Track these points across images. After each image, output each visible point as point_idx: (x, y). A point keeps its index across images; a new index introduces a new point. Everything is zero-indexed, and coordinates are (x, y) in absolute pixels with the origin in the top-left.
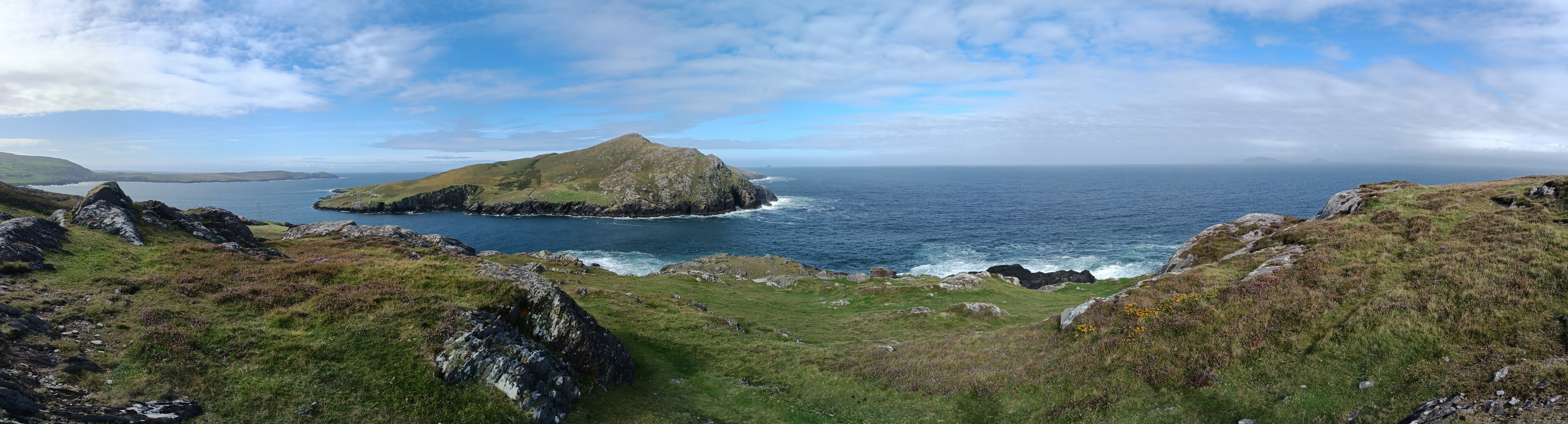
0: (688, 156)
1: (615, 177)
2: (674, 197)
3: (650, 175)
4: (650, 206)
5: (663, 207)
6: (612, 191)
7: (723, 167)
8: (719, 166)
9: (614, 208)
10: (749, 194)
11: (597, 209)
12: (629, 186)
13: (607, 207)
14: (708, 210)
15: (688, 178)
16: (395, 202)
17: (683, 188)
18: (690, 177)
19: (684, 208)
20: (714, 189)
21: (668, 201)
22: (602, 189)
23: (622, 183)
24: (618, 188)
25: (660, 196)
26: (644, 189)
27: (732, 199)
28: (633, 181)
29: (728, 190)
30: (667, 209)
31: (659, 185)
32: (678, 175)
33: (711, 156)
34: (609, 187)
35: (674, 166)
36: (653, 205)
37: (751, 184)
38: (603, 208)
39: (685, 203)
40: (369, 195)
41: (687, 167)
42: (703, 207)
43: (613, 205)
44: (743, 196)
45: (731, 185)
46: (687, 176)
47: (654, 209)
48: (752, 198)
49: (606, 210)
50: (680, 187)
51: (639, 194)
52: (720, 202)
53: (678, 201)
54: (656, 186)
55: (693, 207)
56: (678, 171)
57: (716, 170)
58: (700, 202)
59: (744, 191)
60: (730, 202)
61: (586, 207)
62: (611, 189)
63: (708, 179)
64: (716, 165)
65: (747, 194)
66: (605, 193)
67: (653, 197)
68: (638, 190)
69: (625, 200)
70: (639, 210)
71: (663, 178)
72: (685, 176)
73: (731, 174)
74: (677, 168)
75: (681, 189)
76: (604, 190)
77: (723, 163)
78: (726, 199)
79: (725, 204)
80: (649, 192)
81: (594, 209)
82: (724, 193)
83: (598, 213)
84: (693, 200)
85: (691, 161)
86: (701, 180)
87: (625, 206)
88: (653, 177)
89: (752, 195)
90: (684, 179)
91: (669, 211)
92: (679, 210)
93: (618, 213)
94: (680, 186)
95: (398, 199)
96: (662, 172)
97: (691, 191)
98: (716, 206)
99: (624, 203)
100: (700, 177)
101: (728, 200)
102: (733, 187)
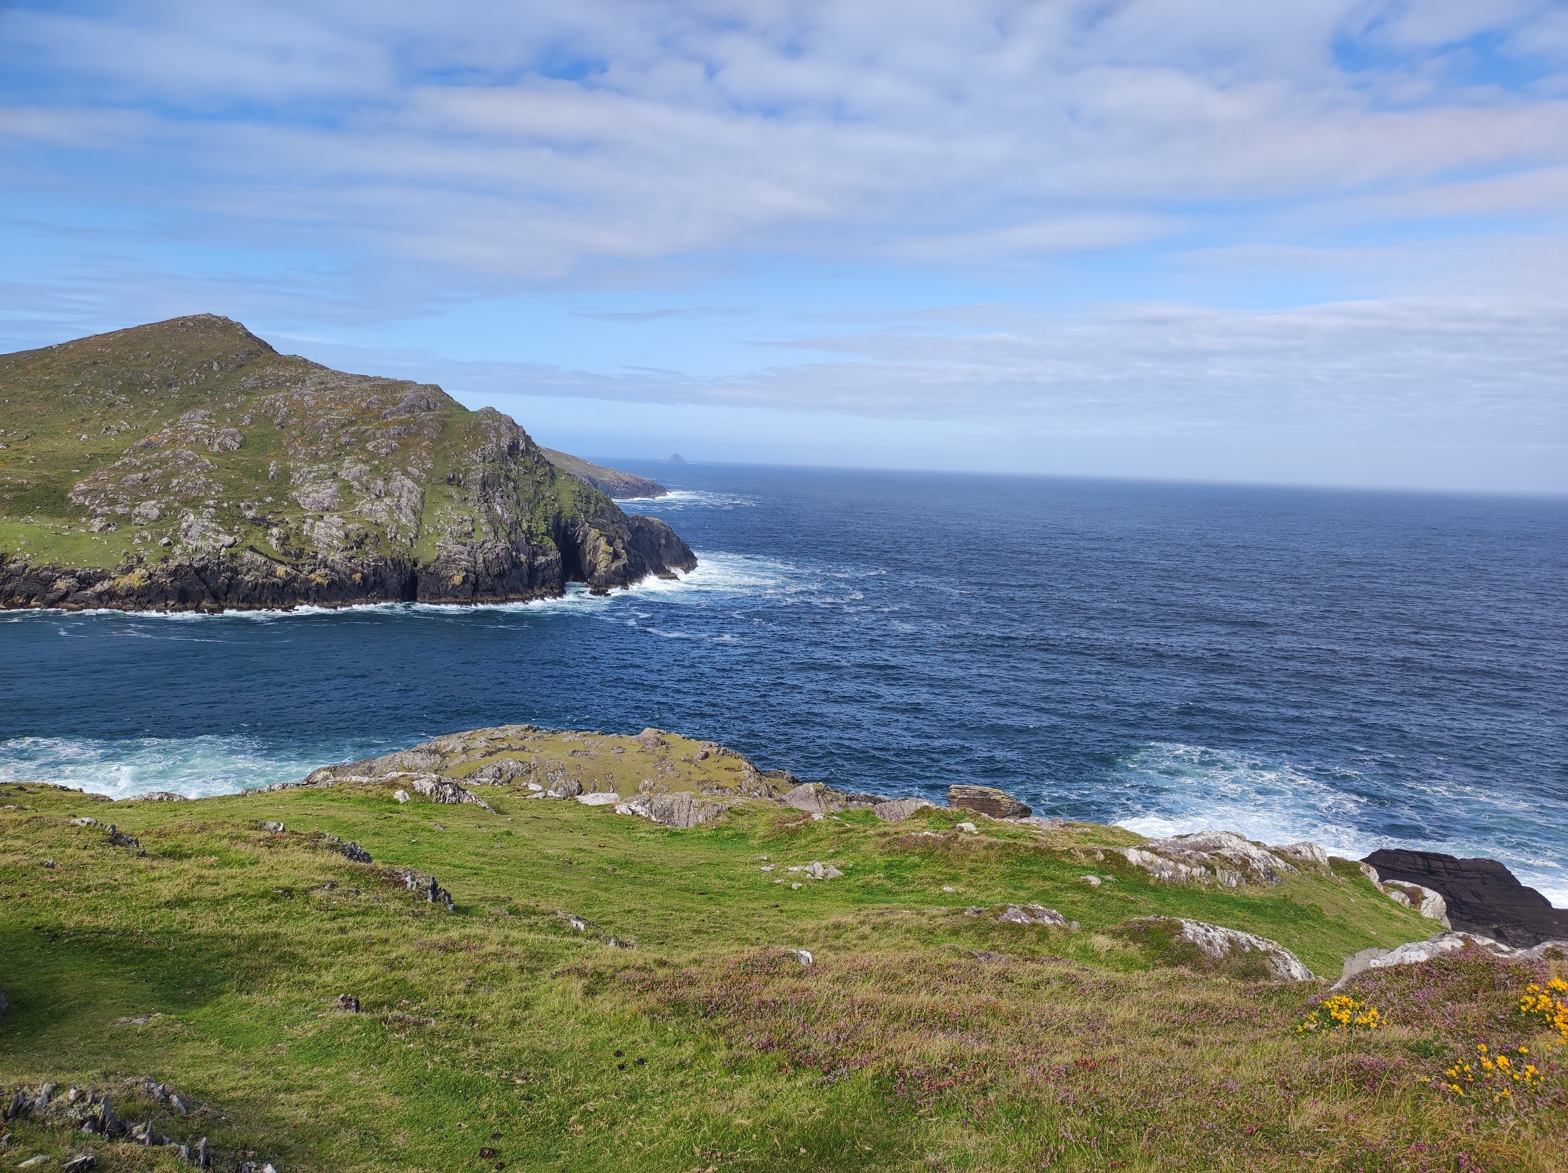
0: (411, 408)
1: (137, 469)
2: (360, 544)
3: (272, 467)
4: (271, 573)
5: (319, 577)
6: (127, 519)
7: (527, 452)
8: (513, 448)
9: (135, 579)
10: (610, 543)
11: (61, 585)
12: (194, 504)
13: (102, 577)
14: (474, 588)
15: (409, 483)
17: (390, 512)
18: (416, 480)
19: (393, 581)
20: (494, 521)
21: (336, 557)
22: (81, 510)
23: (166, 490)
24: (150, 508)
25: (309, 540)
26: (250, 514)
27: (554, 555)
28: (208, 486)
29: (543, 528)
30: (332, 583)
31: (306, 503)
32: (375, 469)
33: (491, 413)
34: (113, 502)
35: (362, 438)
36: (281, 570)
37: (615, 509)
38: (86, 581)
39: (397, 564)
41: (405, 446)
42: (457, 579)
43: (130, 569)
44: (589, 546)
45: (552, 511)
46: (405, 473)
47: (286, 584)
48: (616, 556)
49: (99, 587)
50: (379, 511)
51: (230, 532)
52: (516, 565)
53: (370, 556)
54: (294, 504)
55: (423, 579)
56: (373, 456)
57: (504, 461)
58: (450, 561)
59: (594, 533)
60: (549, 564)
61: (12, 575)
62: (120, 510)
63: (475, 490)
64: (505, 443)
65: (602, 542)
66: (97, 524)
67: (284, 540)
68: (227, 518)
69: (177, 550)
70: (232, 585)
71: (320, 479)
72: (397, 474)
73: (553, 476)
74: (370, 446)
75: (383, 517)
76: (93, 515)
77: (528, 439)
78: (535, 555)
79: (533, 570)
80: (269, 525)
81: (48, 583)
82: (530, 534)
83: (64, 597)
84: (426, 553)
85: (421, 425)
86: (453, 491)
87: (175, 573)
88: (285, 475)
89: (619, 545)
90: (394, 485)
91: (337, 590)
92: (372, 586)
93: (148, 595)
94: (379, 506)
96: (315, 458)
97: (419, 524)
98: (501, 575)
99: (173, 564)
100: (450, 481)
101: (542, 559)
102: (558, 517)
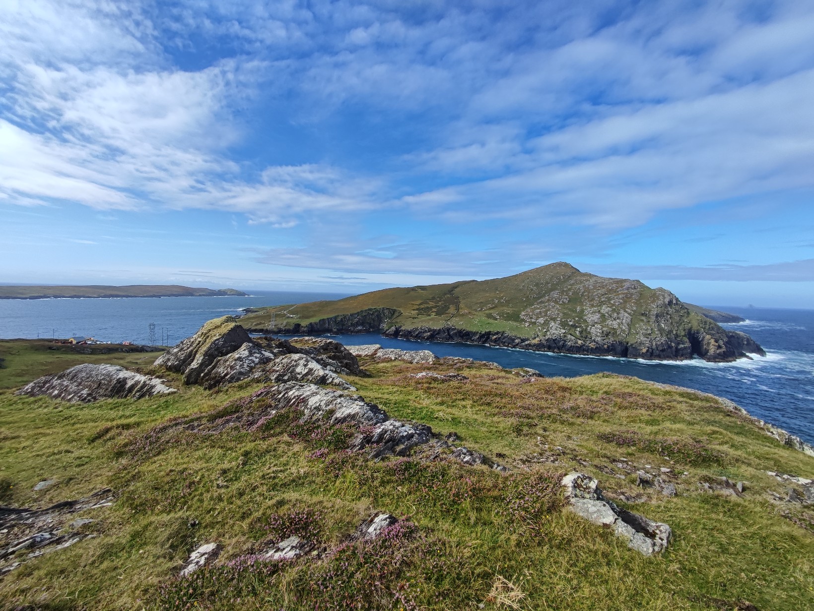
0: (628, 289)
1: (538, 308)
2: (607, 335)
3: (578, 309)
4: (576, 343)
5: (592, 345)
6: (534, 323)
7: (677, 304)
8: (670, 303)
9: (536, 341)
10: (716, 341)
11: (517, 341)
12: (554, 320)
13: (528, 340)
14: (650, 355)
15: (626, 315)
16: (311, 324)
17: (619, 325)
18: (629, 314)
19: (619, 349)
20: (661, 330)
21: (599, 339)
22: (523, 320)
23: (546, 315)
24: (541, 320)
25: (589, 333)
26: (571, 323)
27: (688, 344)
28: (558, 314)
29: (683, 333)
30: (597, 348)
31: (589, 320)
32: (614, 310)
33: (661, 290)
34: (531, 318)
35: (609, 299)
36: (580, 342)
37: (719, 328)
38: (523, 341)
39: (621, 343)
40: (285, 315)
41: (625, 302)
42: (644, 350)
43: (535, 338)
44: (705, 342)
45: (687, 327)
46: (625, 311)
47: (581, 346)
48: (719, 347)
49: (526, 343)
50: (615, 324)
51: (564, 329)
52: (670, 347)
53: (611, 339)
54: (585, 321)
55: (630, 349)
56: (613, 305)
57: (666, 307)
58: (641, 343)
59: (708, 337)
60: (685, 348)
61: (505, 337)
62: (533, 320)
63: (653, 318)
64: (667, 300)
65: (712, 341)
66: (527, 324)
67: (581, 332)
68: (564, 325)
69: (548, 333)
70: (564, 345)
71: (594, 313)
72: (622, 311)
73: (688, 313)
74: (612, 302)
75: (616, 326)
76: (526, 322)
77: (677, 299)
78: (679, 344)
79: (677, 350)
80: (577, 327)
81: (513, 340)
82: (677, 336)
83: (517, 345)
84: (632, 340)
85: (632, 294)
86: (644, 318)
87: (547, 340)
88: (582, 311)
89: (721, 342)
90: (620, 315)
91: (599, 350)
92: (611, 350)
93: (539, 346)
94: (614, 322)
95: (315, 320)
96: (593, 306)
97: (630, 329)
98: (663, 351)
99: (547, 337)
100: (643, 314)
101: (681, 346)
102: (690, 330)
